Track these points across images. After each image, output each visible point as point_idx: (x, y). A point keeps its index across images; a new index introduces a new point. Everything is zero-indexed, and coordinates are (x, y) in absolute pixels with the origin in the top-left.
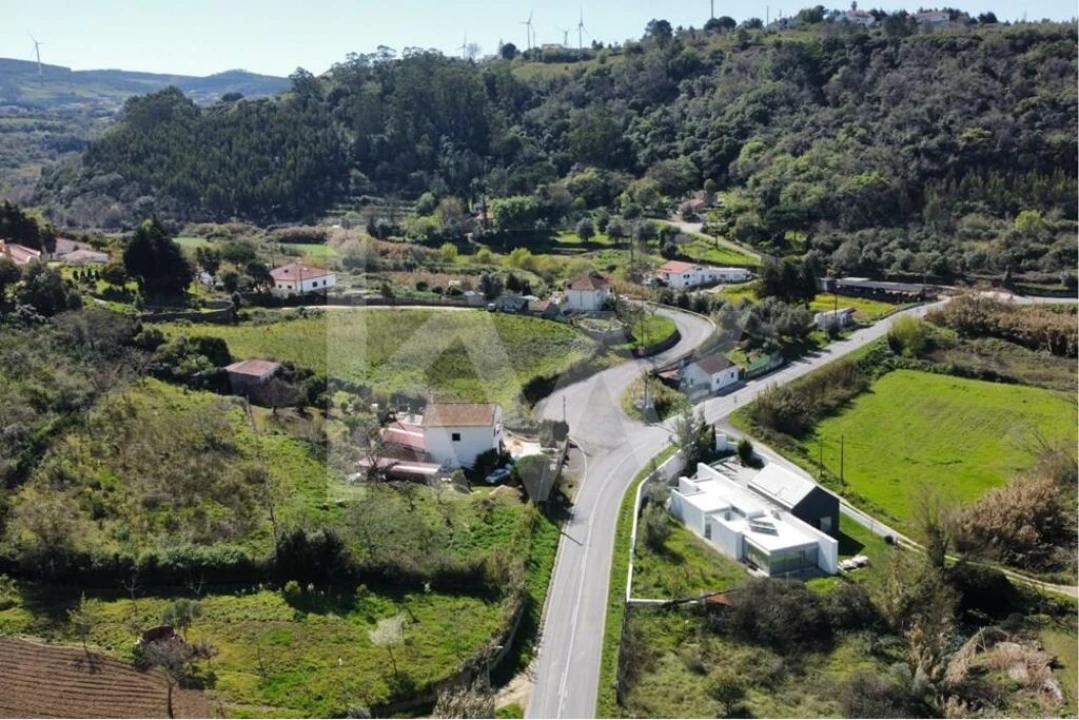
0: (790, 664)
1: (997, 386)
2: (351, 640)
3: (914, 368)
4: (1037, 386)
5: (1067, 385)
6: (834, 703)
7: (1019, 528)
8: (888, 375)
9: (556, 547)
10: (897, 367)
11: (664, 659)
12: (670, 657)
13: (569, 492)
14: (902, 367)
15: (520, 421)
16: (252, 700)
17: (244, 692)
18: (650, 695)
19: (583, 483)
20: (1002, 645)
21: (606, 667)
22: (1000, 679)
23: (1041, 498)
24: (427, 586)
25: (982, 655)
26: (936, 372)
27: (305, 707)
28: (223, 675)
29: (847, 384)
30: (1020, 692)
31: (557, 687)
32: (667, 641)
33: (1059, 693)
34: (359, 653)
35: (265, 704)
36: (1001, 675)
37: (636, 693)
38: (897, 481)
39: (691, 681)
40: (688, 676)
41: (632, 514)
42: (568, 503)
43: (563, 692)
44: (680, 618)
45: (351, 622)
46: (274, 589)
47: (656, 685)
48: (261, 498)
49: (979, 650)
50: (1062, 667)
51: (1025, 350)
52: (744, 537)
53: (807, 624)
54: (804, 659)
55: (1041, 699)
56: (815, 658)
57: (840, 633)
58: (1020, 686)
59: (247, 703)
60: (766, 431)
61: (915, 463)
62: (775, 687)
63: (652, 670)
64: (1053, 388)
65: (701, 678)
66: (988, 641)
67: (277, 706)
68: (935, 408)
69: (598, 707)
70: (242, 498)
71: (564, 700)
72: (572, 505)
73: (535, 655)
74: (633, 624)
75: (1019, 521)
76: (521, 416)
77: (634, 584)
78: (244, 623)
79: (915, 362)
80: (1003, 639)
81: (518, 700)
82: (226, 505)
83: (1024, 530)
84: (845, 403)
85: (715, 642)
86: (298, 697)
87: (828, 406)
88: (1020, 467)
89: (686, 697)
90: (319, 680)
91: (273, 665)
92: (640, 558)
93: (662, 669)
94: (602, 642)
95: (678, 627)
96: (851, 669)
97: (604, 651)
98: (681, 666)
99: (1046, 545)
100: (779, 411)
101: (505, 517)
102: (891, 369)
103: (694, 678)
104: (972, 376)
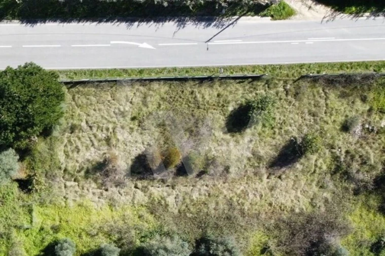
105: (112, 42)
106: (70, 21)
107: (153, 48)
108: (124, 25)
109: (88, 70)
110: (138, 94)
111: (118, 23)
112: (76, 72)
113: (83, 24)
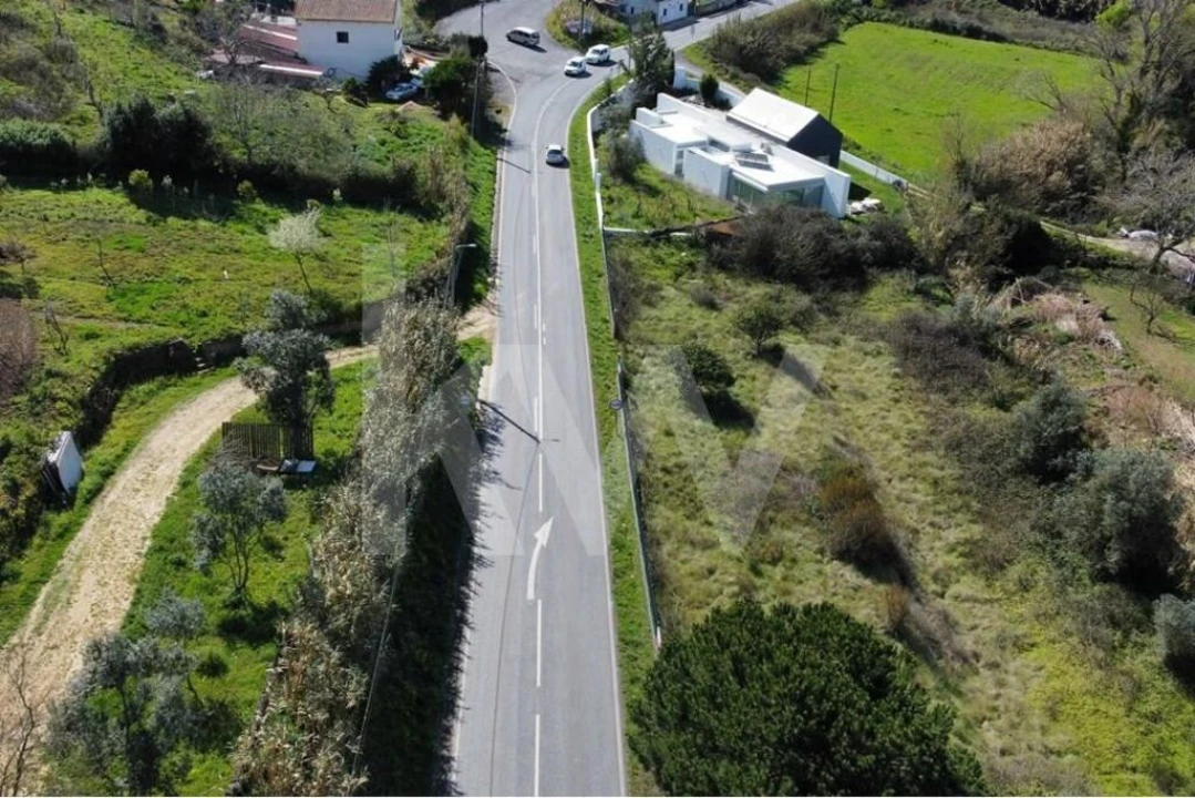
0: (818, 302)
1: (982, 44)
2: (237, 251)
3: (886, 21)
4: (1027, 45)
5: (1062, 45)
6: (881, 344)
7: (1049, 174)
8: (857, 27)
9: (493, 173)
10: (866, 19)
11: (663, 293)
12: (670, 292)
13: (499, 118)
14: (872, 20)
15: (420, 36)
16: (98, 313)
17: (86, 304)
18: (655, 330)
19: (514, 109)
20: (1044, 298)
21: (591, 300)
22: (1046, 331)
23: (1072, 143)
24: (337, 193)
25: (1018, 308)
26: (912, 25)
27: (183, 324)
28: (47, 282)
29: (816, 28)
30: (1071, 344)
31: (531, 320)
32: (664, 274)
33: (1118, 344)
34: (252, 266)
35: (120, 319)
36: (1049, 326)
37: (637, 327)
38: (889, 130)
39: (702, 316)
40: (697, 312)
41: (585, 143)
42: (499, 129)
43: (540, 325)
44: (673, 250)
45: (232, 230)
46: (110, 185)
47: (660, 320)
48: (74, 79)
49: (1015, 303)
50: (1113, 319)
51: (1010, 9)
52: (731, 171)
53: (837, 256)
54: (834, 298)
55: (1096, 351)
56: (847, 297)
57: (873, 271)
58: (1071, 339)
59: (91, 317)
60: (731, 69)
61: (906, 114)
62: (806, 327)
63: (651, 304)
64: (1046, 48)
65: (715, 314)
66: (1027, 294)
67: (139, 322)
68: (916, 63)
69: (590, 343)
70: (43, 75)
71: (543, 334)
72: (505, 131)
73: (493, 285)
74: (617, 253)
75: (1051, 166)
76: (420, 31)
77: (606, 213)
78: (70, 222)
79: (887, 14)
80: (1042, 290)
81: (481, 334)
82: (20, 83)
83: (1056, 176)
84: (813, 51)
85: (720, 278)
86: (169, 312)
87: (797, 51)
88: (1025, 121)
89: (699, 334)
90: (198, 294)
91: (125, 273)
92: (607, 188)
93: (664, 303)
94: (579, 274)
95: (673, 260)
96: (893, 309)
97: (584, 283)
98: (687, 301)
99: (1078, 195)
100: (743, 48)
101: (425, 133)
102: (860, 21)
103: (707, 313)
104: (955, 31)
105: (531, 595)
106: (455, 693)
107: (550, 522)
108: (477, 573)
109: (621, 651)
110: (683, 556)
111: (472, 584)
112: (628, 678)
113: (466, 659)
